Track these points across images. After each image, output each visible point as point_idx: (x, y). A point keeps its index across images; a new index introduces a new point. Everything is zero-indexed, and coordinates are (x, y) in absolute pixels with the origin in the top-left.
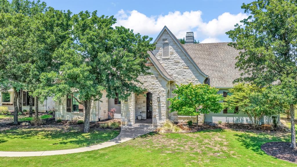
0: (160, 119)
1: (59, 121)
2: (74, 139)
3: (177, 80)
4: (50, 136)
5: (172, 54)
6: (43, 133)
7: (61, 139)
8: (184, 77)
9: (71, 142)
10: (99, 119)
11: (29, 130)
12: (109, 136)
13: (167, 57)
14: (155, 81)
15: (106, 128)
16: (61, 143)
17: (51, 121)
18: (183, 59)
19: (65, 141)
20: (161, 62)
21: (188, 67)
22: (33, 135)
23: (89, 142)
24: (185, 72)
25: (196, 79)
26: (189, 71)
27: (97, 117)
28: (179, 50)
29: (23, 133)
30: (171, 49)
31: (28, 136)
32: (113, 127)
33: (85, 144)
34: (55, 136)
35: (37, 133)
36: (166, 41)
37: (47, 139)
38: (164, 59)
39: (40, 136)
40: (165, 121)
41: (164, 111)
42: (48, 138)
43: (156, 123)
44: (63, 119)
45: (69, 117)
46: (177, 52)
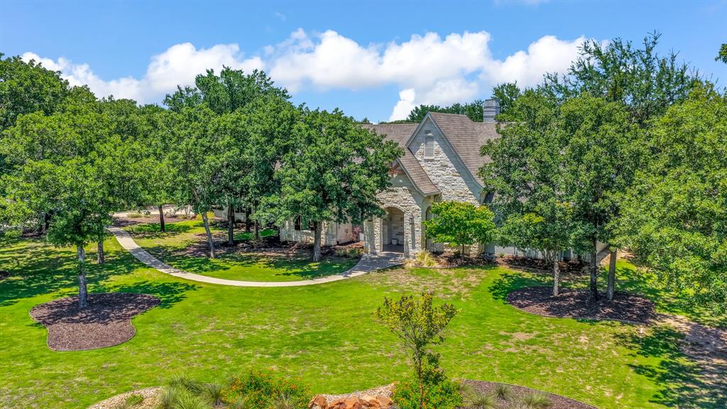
0: (414, 247)
1: (285, 243)
2: (299, 270)
3: (444, 191)
4: (273, 265)
5: (438, 153)
6: (265, 259)
7: (285, 269)
8: (454, 187)
9: (295, 273)
10: (338, 242)
11: (248, 254)
12: (340, 268)
13: (431, 158)
14: (407, 196)
15: (342, 257)
16: (284, 274)
17: (274, 242)
18: (452, 163)
19: (289, 272)
20: (423, 164)
21: (459, 173)
22: (254, 262)
23: (314, 274)
24: (455, 180)
25: (470, 192)
26: (461, 179)
27: (335, 239)
28: (447, 148)
29: (242, 259)
30: (436, 146)
31: (248, 263)
32: (352, 255)
33: (309, 276)
34: (277, 264)
35: (258, 259)
36: (430, 134)
37: (269, 269)
38: (427, 161)
39: (261, 264)
40: (419, 251)
41: (418, 237)
42: (270, 267)
43: (408, 252)
44: (289, 239)
45: (297, 237)
46: (445, 151)
